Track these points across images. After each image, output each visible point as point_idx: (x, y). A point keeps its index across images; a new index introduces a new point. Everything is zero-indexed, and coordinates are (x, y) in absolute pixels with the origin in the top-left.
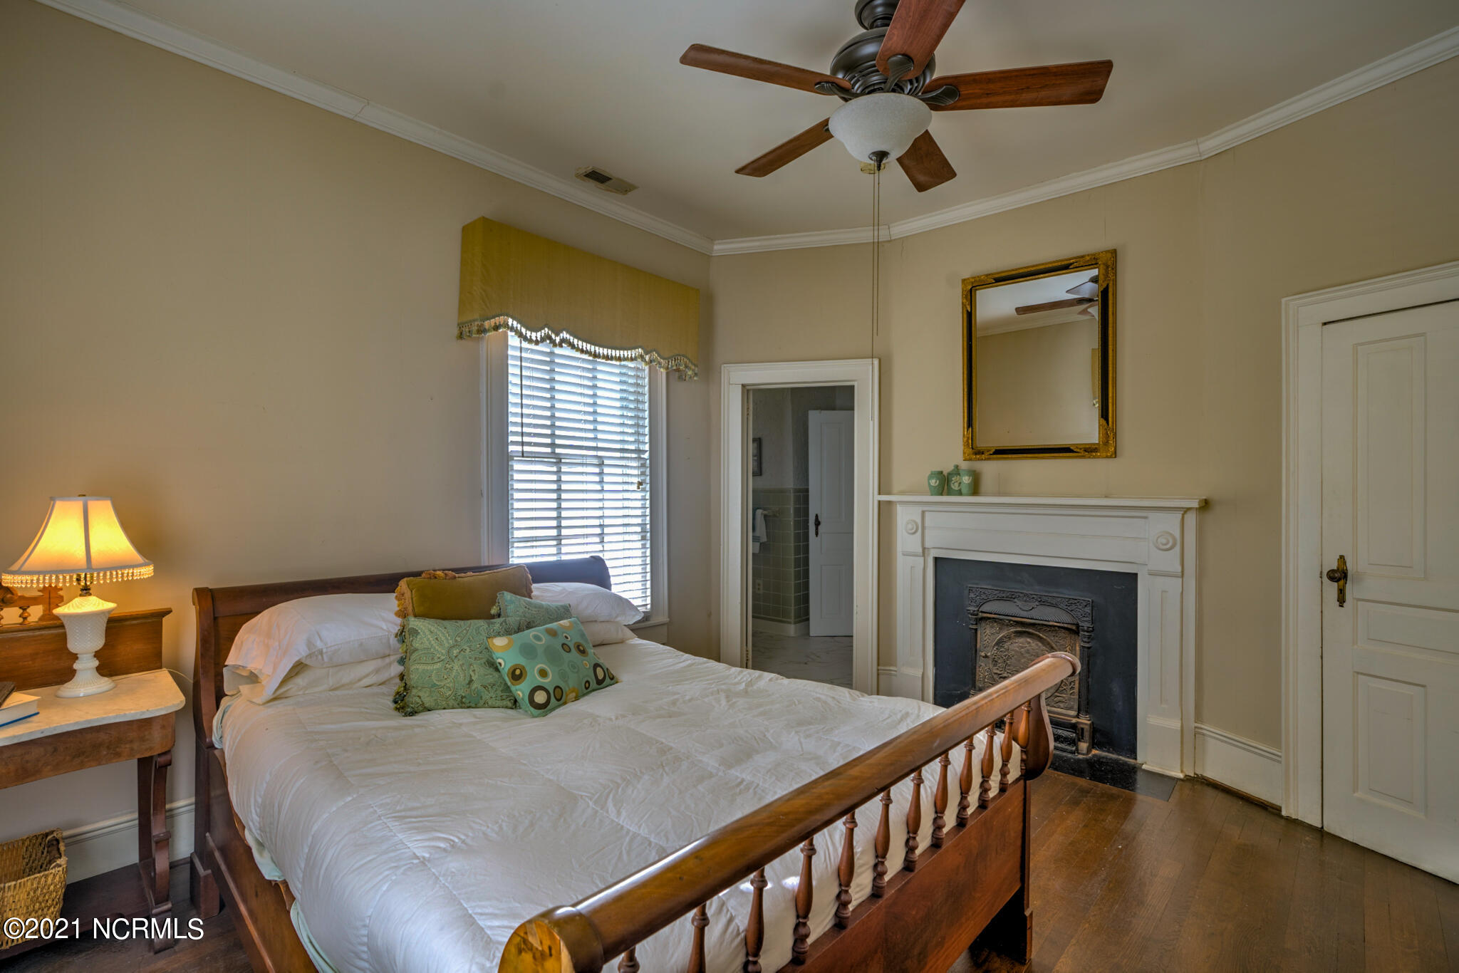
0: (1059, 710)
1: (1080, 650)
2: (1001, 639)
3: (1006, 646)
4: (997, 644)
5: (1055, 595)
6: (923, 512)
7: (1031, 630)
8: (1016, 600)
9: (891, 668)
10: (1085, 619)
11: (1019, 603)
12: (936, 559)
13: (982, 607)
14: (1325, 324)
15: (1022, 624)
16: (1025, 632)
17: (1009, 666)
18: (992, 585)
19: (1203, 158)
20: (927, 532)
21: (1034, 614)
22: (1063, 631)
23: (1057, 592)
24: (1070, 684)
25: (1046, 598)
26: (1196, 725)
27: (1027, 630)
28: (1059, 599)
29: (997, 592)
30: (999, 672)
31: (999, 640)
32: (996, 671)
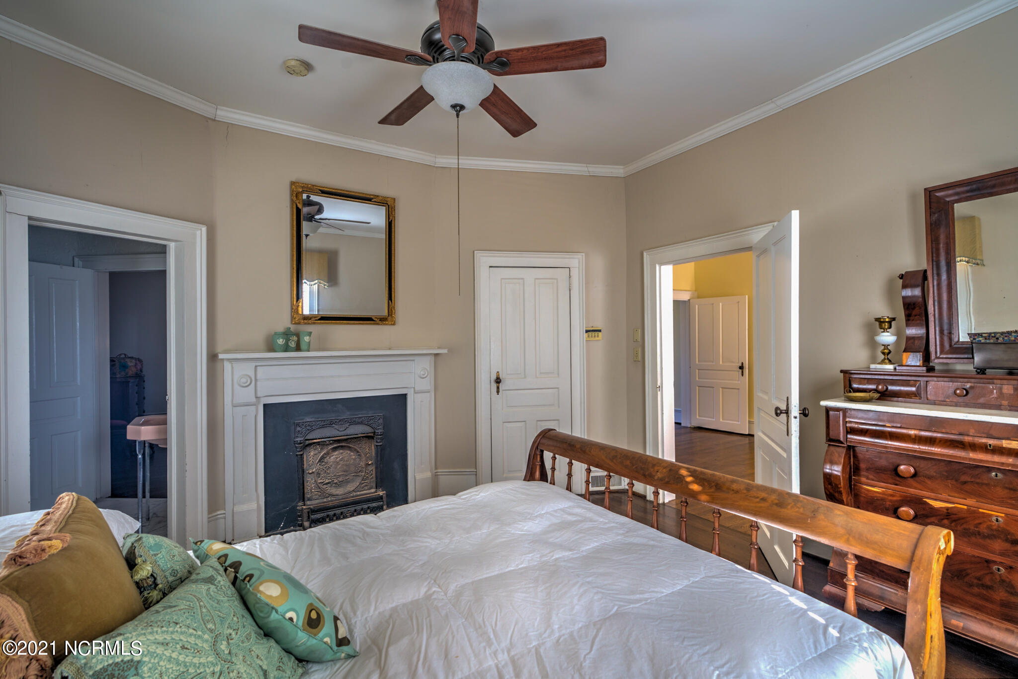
0: (365, 492)
1: (375, 448)
2: (322, 456)
3: (326, 460)
4: (320, 461)
5: (360, 416)
6: (256, 366)
7: (343, 444)
8: (333, 425)
9: (219, 512)
10: (379, 427)
11: (336, 427)
12: (265, 405)
13: (307, 436)
14: (490, 267)
15: (339, 441)
16: (339, 447)
17: (329, 474)
18: (316, 418)
19: (436, 166)
20: (258, 383)
21: (349, 431)
22: (365, 439)
23: (361, 414)
24: (370, 472)
25: (354, 419)
26: (436, 471)
27: (341, 444)
28: (363, 418)
29: (319, 422)
30: (322, 481)
31: (321, 457)
32: (319, 481)
